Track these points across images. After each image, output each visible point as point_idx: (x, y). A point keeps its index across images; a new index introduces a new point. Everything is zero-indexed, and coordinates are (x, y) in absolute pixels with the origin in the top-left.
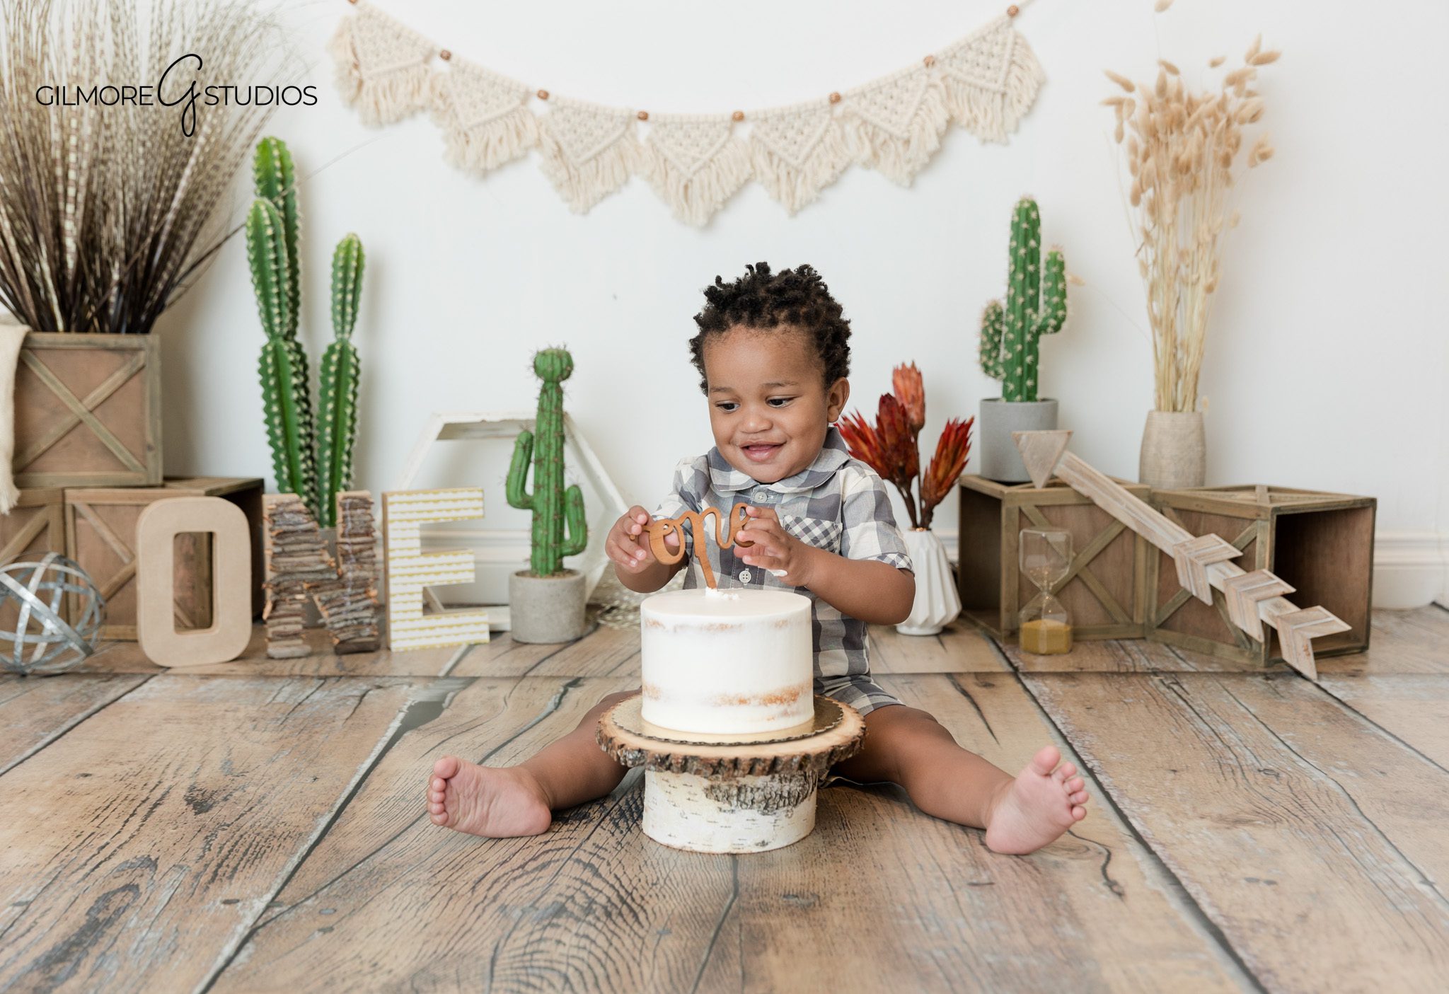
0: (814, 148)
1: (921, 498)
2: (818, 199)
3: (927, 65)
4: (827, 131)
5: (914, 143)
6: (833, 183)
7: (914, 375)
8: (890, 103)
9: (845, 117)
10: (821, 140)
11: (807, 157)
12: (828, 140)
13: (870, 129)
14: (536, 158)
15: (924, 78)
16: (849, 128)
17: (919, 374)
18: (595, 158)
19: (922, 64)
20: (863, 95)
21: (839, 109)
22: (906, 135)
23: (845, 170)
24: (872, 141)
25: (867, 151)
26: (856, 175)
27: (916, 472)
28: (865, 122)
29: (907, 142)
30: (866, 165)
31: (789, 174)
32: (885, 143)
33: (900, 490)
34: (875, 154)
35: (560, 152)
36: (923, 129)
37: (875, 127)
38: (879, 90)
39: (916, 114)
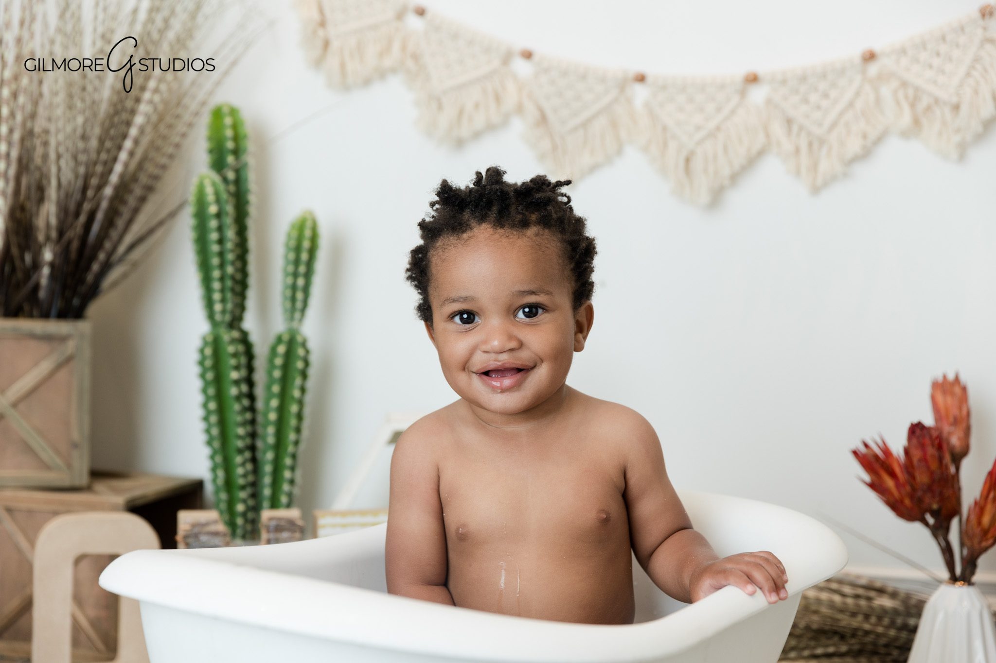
0: (841, 114)
1: (962, 545)
2: (845, 175)
3: (983, 15)
4: (858, 94)
5: (964, 109)
6: (865, 154)
7: (957, 390)
8: (936, 62)
9: (882, 78)
10: (851, 105)
11: (834, 125)
12: (859, 105)
13: (911, 92)
14: (518, 126)
15: (980, 32)
16: (886, 91)
17: (964, 389)
18: (585, 125)
19: (977, 15)
20: (903, 51)
21: (873, 69)
22: (954, 100)
23: (879, 140)
24: (913, 106)
25: (906, 118)
26: (893, 147)
27: (956, 511)
28: (904, 84)
29: (956, 108)
30: (905, 135)
31: (810, 145)
32: (929, 109)
33: (935, 535)
34: (917, 122)
35: (543, 120)
36: (976, 92)
37: (917, 89)
38: (923, 45)
39: (968, 75)
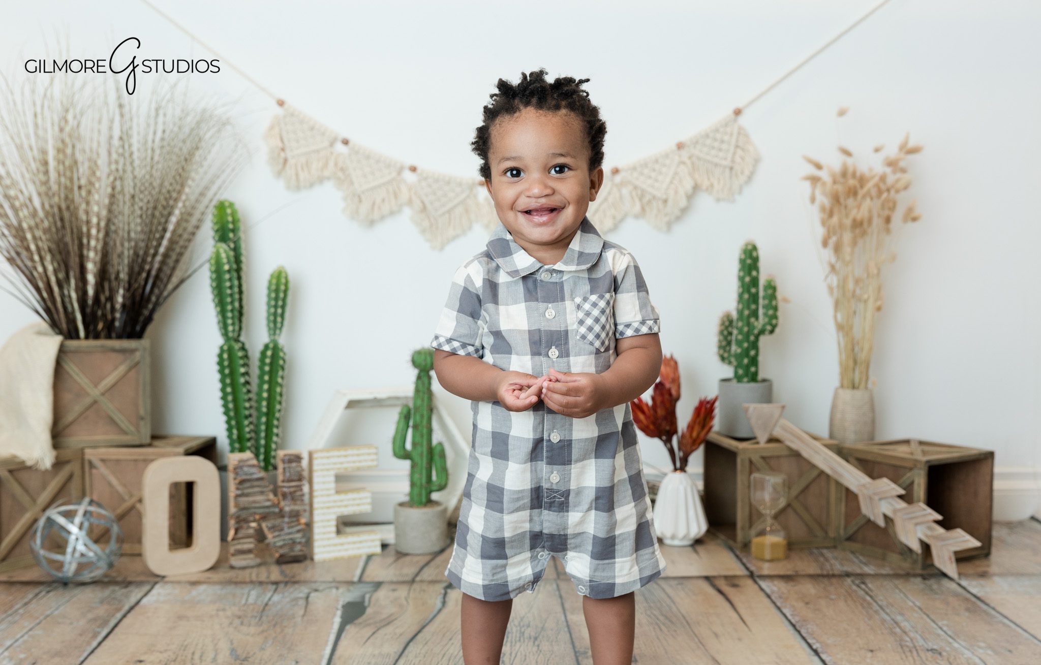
1: (680, 449)
3: (679, 148)
4: (609, 193)
5: (670, 203)
6: (614, 229)
7: (672, 363)
8: (653, 174)
9: (623, 184)
10: (606, 199)
11: (596, 211)
12: (610, 199)
13: (639, 192)
14: (407, 212)
15: (677, 157)
16: (625, 191)
17: (676, 363)
18: (450, 211)
19: (674, 148)
20: (634, 168)
21: (618, 178)
22: (664, 197)
23: (622, 220)
24: (641, 199)
25: (637, 208)
26: (630, 224)
27: (675, 431)
28: (636, 188)
29: (665, 201)
30: (637, 217)
32: (649, 202)
33: (665, 444)
34: (643, 209)
35: (424, 209)
36: (676, 192)
37: (643, 191)
38: (646, 165)
39: (671, 182)
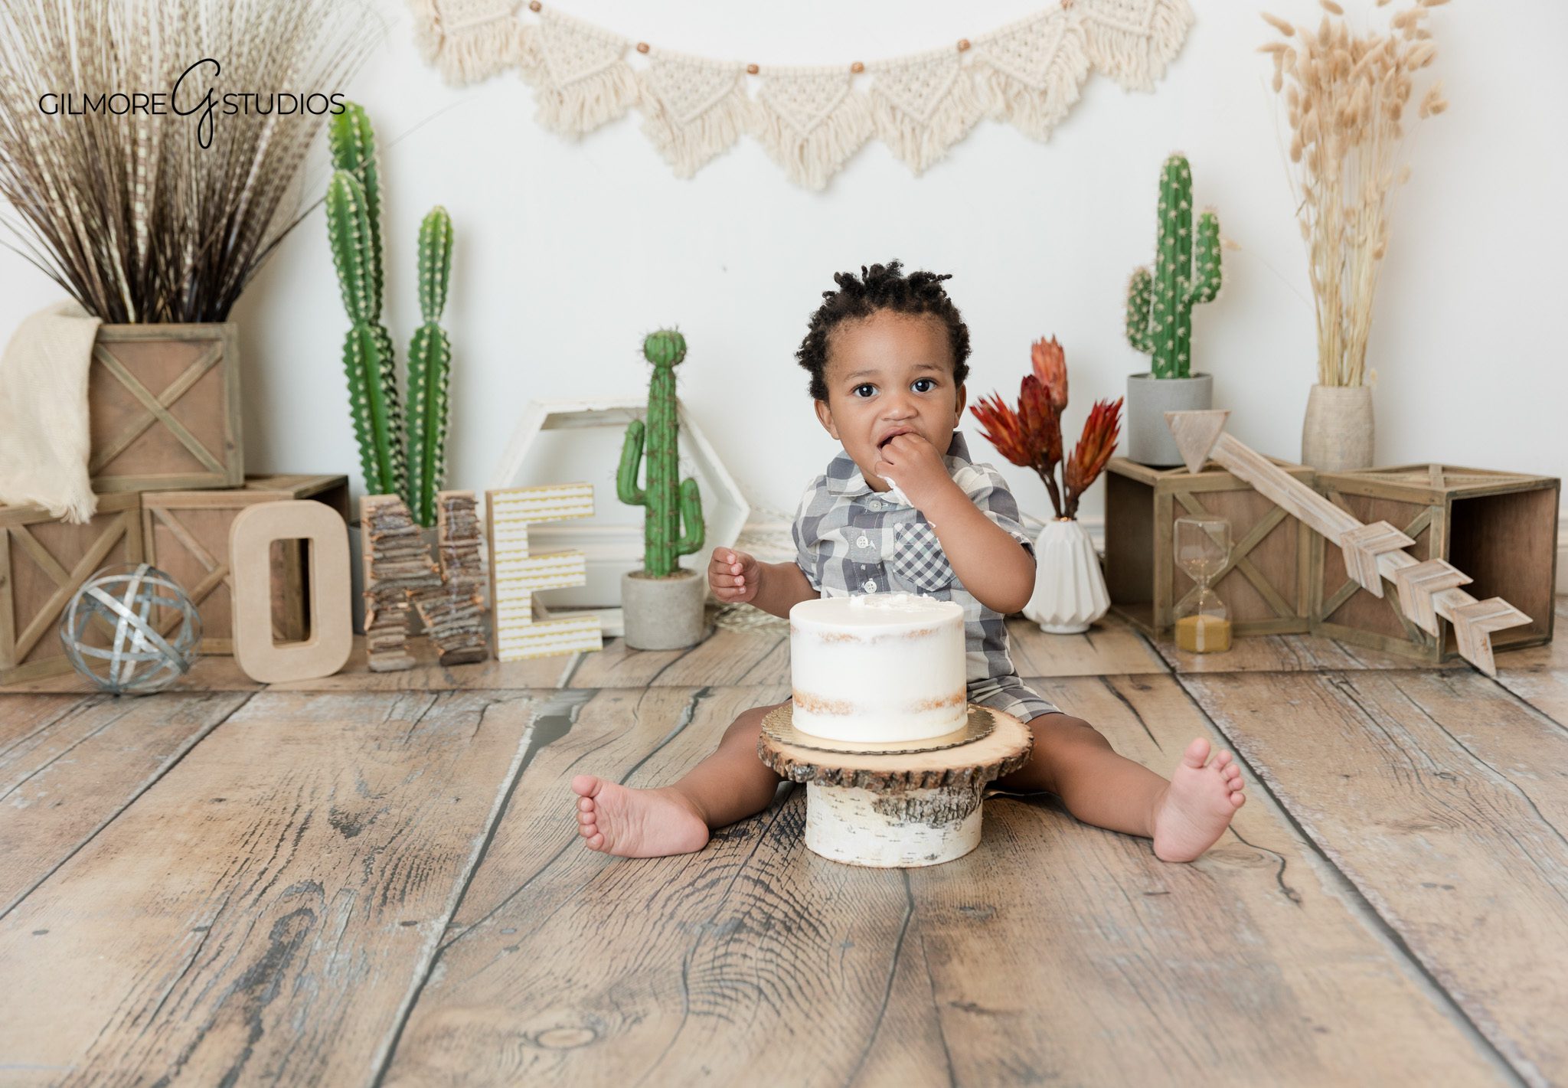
0: (941, 101)
1: (1065, 486)
2: (947, 158)
3: (1065, 7)
4: (955, 82)
5: (1051, 95)
6: (964, 138)
7: (1055, 350)
8: (1024, 50)
9: (976, 66)
10: (949, 93)
11: (935, 111)
12: (956, 92)
13: (1002, 79)
14: (636, 118)
15: (1062, 21)
16: (980, 79)
17: (1061, 349)
18: (701, 116)
19: (1058, 6)
20: (995, 41)
21: (968, 58)
22: (1042, 86)
23: (975, 125)
24: (1004, 92)
25: (1000, 104)
26: (988, 128)
27: (1059, 457)
28: (997, 72)
29: (1044, 93)
30: (998, 119)
31: (913, 130)
32: (1019, 94)
33: (1043, 477)
34: (1009, 107)
35: (663, 111)
36: (1061, 79)
37: (1008, 76)
38: (1012, 36)
39: (1053, 62)
